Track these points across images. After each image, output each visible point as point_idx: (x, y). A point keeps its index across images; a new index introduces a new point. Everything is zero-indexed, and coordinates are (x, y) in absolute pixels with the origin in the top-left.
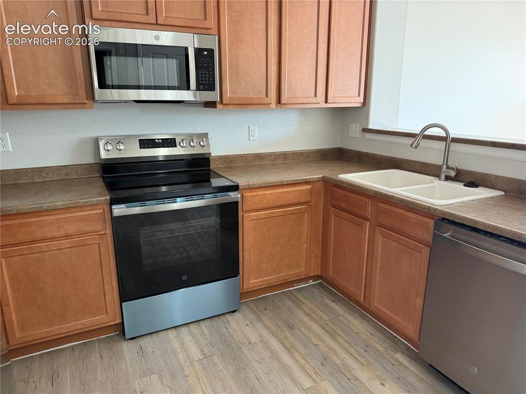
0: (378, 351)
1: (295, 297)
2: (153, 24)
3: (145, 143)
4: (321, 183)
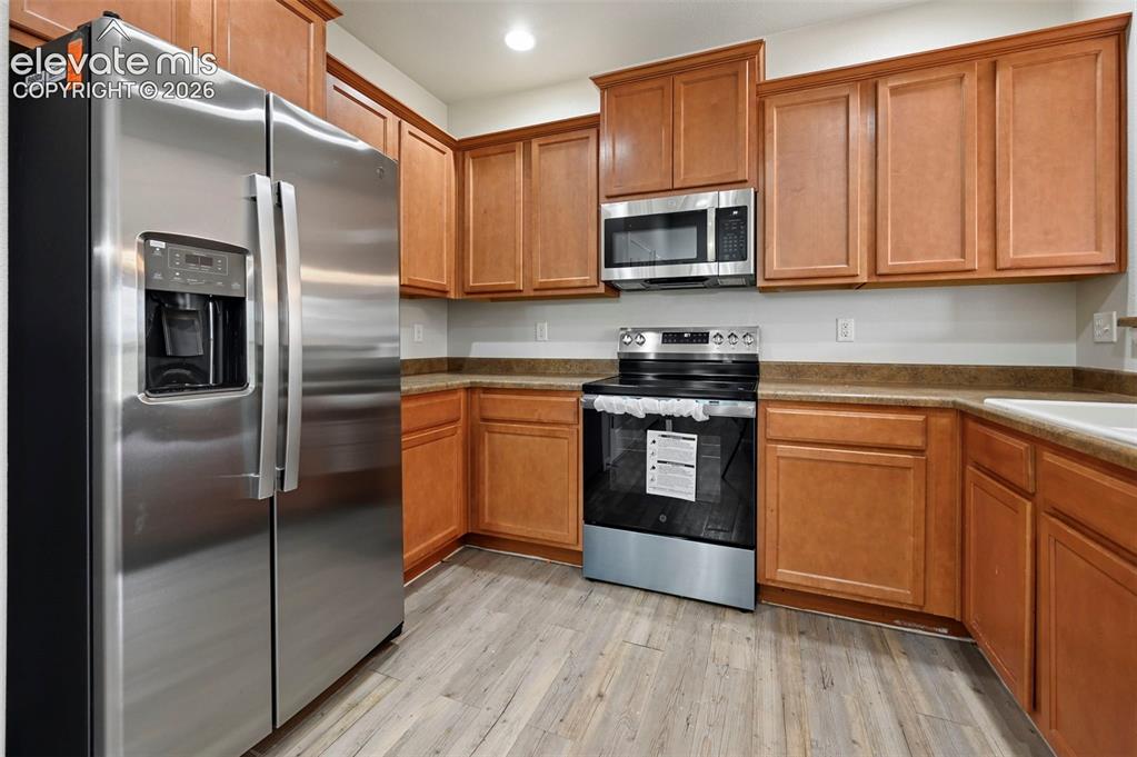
1: (884, 643)
2: (669, 190)
3: (670, 337)
4: (953, 415)
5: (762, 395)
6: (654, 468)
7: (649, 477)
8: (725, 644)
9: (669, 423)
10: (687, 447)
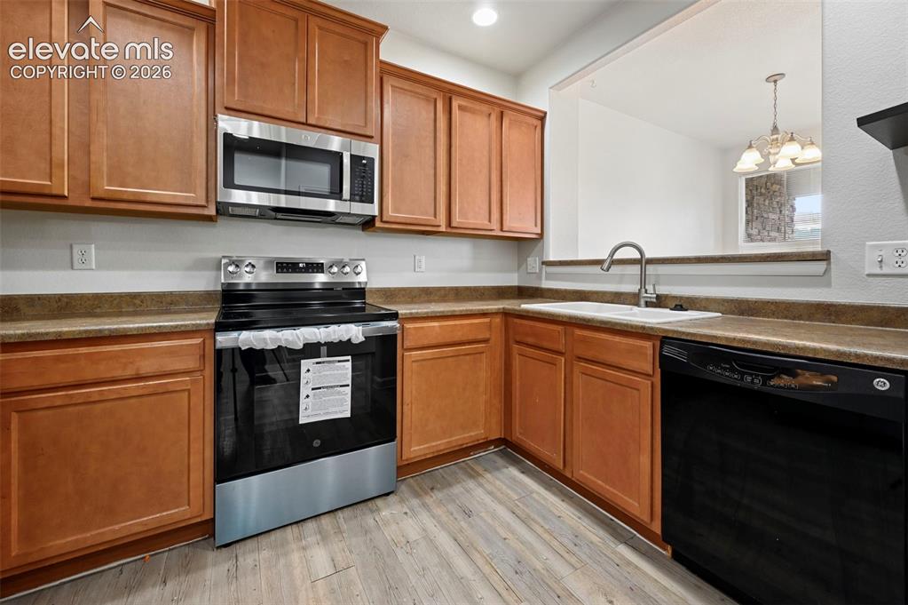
0: (592, 543)
1: (473, 469)
2: (303, 124)
3: (284, 266)
4: (501, 316)
5: (402, 314)
6: (308, 396)
7: (302, 407)
8: (394, 527)
9: (324, 350)
10: (343, 369)
